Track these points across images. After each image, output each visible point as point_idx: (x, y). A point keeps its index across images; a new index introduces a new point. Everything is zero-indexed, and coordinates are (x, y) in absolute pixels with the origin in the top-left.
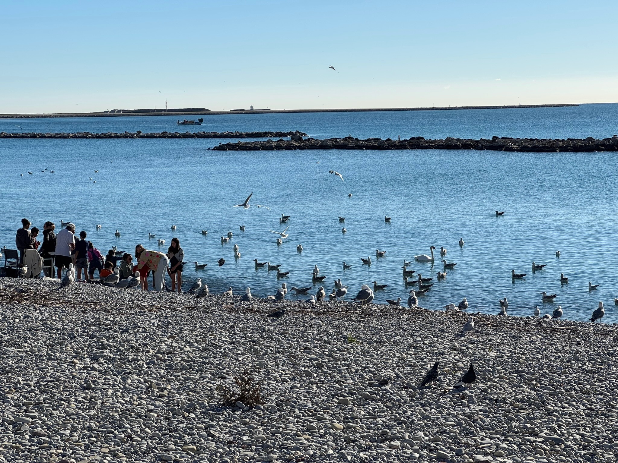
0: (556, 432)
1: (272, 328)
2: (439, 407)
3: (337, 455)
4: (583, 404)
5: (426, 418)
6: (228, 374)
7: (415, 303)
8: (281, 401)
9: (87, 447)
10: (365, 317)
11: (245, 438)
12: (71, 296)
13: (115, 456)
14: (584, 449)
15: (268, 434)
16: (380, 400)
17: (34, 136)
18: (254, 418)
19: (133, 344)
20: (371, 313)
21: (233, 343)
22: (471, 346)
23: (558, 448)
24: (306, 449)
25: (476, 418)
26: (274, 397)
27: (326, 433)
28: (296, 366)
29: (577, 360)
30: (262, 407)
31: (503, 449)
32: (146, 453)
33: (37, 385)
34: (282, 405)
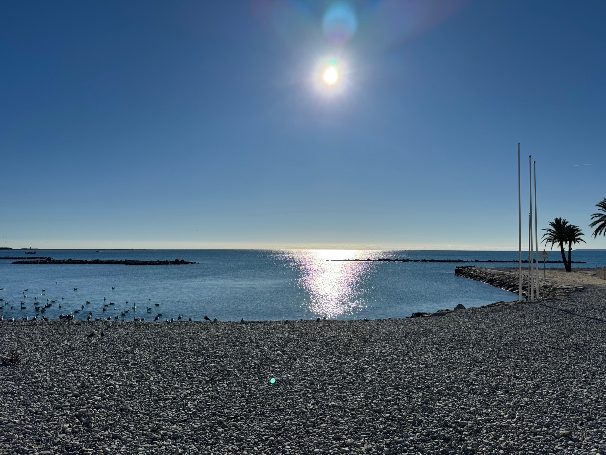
0: (136, 361)
1: (28, 332)
2: (94, 356)
3: (50, 379)
4: (147, 350)
5: (88, 361)
6: (6, 352)
7: (90, 319)
8: (29, 360)
10: (69, 325)
11: (10, 377)
14: (145, 366)
15: (21, 374)
16: (71, 356)
18: (15, 368)
20: (72, 324)
21: (10, 339)
22: (109, 333)
23: (136, 366)
24: (37, 378)
25: (108, 359)
26: (26, 359)
27: (47, 371)
28: (37, 346)
29: (146, 335)
30: (20, 364)
31: (117, 369)
34: (29, 362)
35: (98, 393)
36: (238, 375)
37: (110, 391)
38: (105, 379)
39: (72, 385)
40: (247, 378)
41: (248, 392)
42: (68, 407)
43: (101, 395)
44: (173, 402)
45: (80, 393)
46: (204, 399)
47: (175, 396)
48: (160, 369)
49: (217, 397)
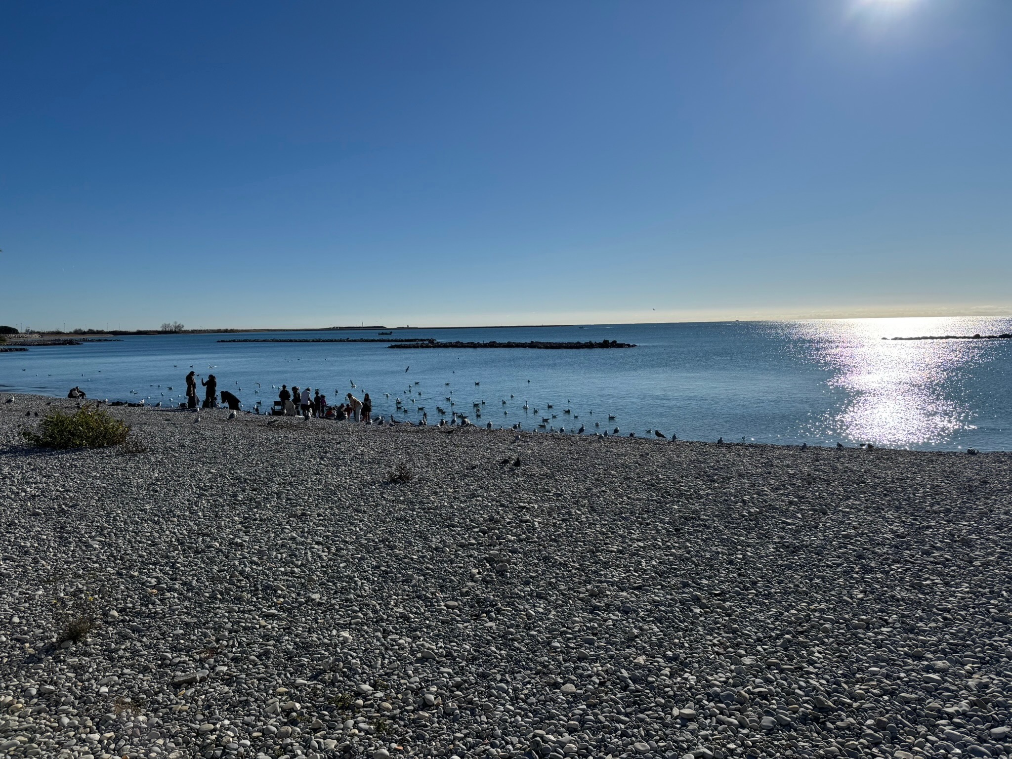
0: (559, 490)
1: (417, 440)
2: (502, 479)
3: (449, 506)
4: (573, 476)
5: (495, 485)
6: (393, 465)
8: (421, 478)
9: (317, 505)
11: (401, 498)
12: (310, 425)
13: (332, 509)
14: (573, 498)
15: (413, 496)
16: (472, 477)
17: (291, 341)
18: (406, 488)
19: (343, 450)
20: (468, 432)
21: (396, 448)
22: (519, 448)
23: (560, 498)
24: (433, 503)
25: (520, 484)
26: (417, 476)
27: (444, 495)
28: (429, 460)
29: (570, 453)
30: (411, 482)
31: (533, 500)
32: (348, 507)
33: (290, 473)
34: (421, 481)
35: (511, 530)
36: (721, 528)
37: (528, 530)
38: (519, 512)
39: (476, 516)
40: (736, 535)
41: (741, 556)
42: (475, 546)
43: (517, 535)
44: (619, 557)
45: (488, 529)
46: (667, 558)
47: (621, 548)
48: (595, 506)
49: (687, 559)
